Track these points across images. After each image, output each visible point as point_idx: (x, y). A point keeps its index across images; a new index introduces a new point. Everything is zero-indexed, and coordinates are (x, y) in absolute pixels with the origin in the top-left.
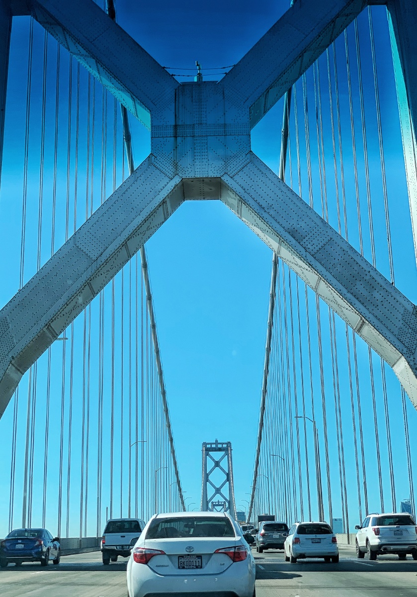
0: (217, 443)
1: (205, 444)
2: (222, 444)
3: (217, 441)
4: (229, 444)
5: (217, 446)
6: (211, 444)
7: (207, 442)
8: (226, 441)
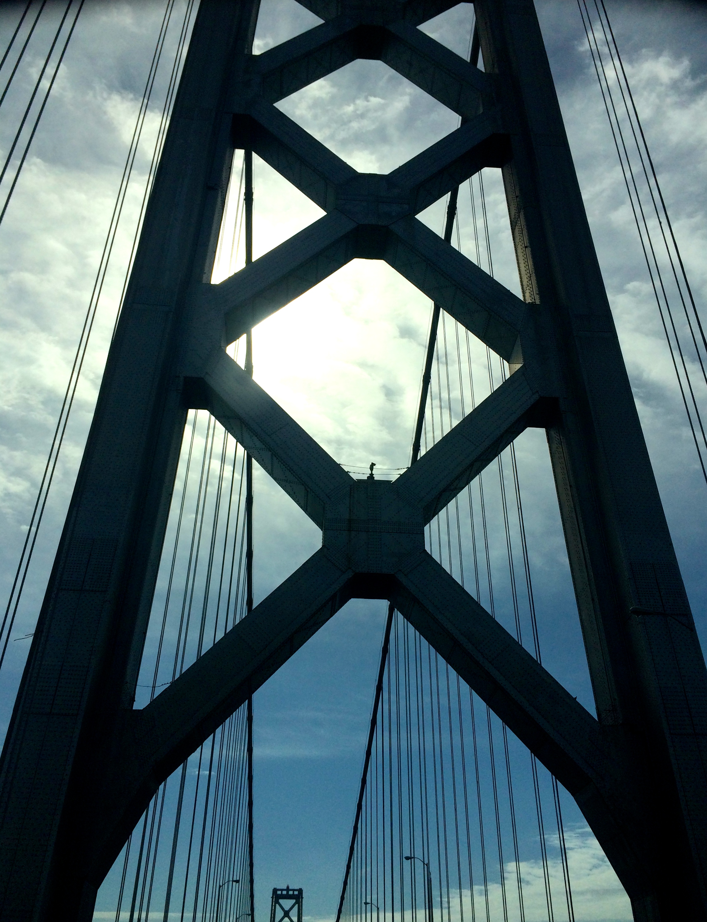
0: (288, 889)
1: (275, 891)
2: (294, 890)
3: (288, 887)
4: (300, 891)
5: (288, 893)
6: (282, 890)
7: (278, 888)
8: (298, 888)
